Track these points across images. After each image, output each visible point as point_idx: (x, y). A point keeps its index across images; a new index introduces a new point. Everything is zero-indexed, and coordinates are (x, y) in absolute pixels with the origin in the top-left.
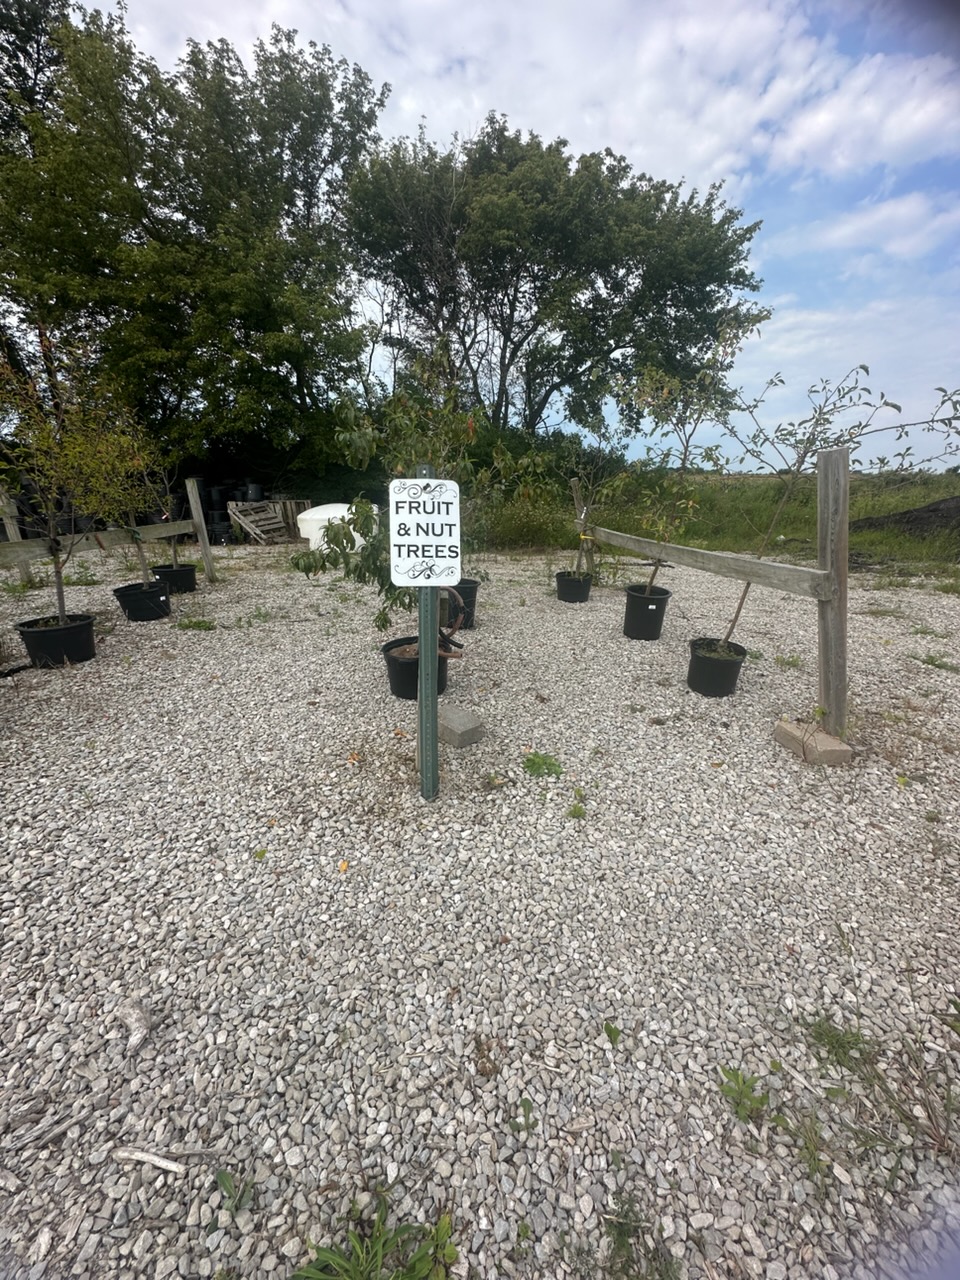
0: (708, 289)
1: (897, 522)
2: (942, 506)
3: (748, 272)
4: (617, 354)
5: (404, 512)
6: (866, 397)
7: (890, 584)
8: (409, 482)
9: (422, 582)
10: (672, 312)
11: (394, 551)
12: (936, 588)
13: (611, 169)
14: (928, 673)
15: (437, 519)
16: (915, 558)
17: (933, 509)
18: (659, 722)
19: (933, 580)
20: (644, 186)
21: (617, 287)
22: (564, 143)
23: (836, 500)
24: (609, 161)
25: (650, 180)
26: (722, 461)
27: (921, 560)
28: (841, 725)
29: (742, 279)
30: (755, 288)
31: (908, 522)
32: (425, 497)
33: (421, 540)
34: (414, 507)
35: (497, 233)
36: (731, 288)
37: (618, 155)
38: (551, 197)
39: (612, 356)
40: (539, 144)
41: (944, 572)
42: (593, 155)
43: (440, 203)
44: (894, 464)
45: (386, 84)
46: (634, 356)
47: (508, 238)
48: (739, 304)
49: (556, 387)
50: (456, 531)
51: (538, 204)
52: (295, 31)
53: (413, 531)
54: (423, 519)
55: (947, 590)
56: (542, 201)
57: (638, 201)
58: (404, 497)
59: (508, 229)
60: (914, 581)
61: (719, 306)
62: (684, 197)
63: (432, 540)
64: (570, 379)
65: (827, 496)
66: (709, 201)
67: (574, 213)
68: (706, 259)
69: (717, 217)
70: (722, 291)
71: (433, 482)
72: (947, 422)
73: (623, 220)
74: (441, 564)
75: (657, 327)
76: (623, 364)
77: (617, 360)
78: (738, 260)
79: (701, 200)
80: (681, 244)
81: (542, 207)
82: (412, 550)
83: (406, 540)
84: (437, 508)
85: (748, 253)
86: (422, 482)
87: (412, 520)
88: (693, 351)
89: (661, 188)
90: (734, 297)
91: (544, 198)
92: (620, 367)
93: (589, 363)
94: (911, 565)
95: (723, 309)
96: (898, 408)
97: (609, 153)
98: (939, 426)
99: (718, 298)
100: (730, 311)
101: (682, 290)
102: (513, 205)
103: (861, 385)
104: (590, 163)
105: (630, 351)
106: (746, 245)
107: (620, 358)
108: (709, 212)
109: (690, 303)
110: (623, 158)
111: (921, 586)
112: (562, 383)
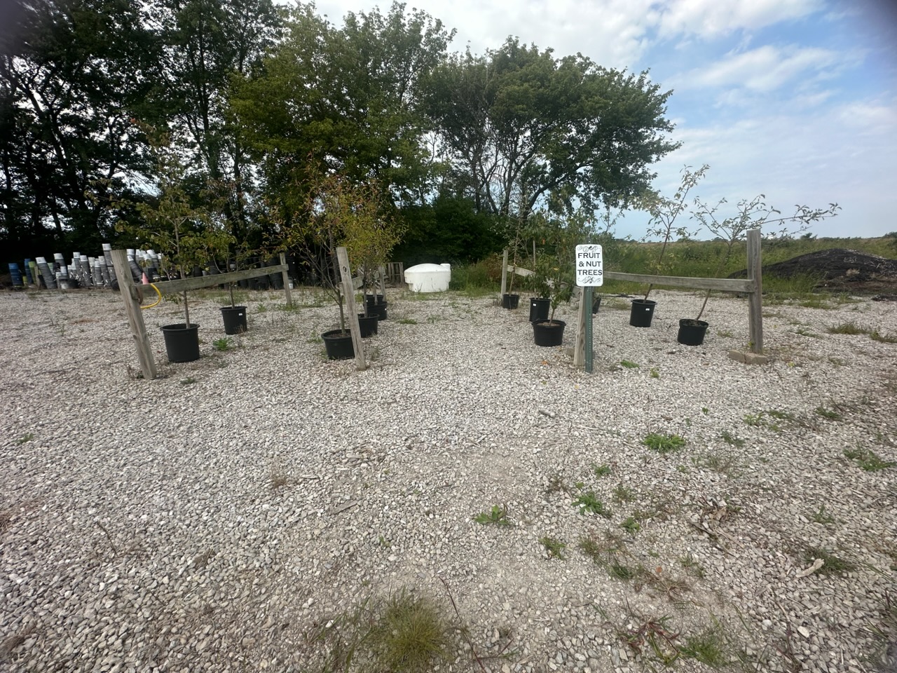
0: (640, 131)
1: (771, 270)
2: (800, 260)
3: (665, 120)
4: (581, 170)
5: (582, 257)
6: (764, 207)
7: (772, 303)
8: (583, 246)
9: (588, 284)
10: (617, 144)
11: (578, 272)
12: (800, 305)
13: (580, 64)
14: (798, 337)
15: (594, 260)
16: (784, 291)
17: (795, 262)
18: (672, 353)
19: (798, 301)
20: (601, 73)
21: (582, 131)
22: (552, 50)
23: (756, 250)
24: (579, 60)
25: (604, 69)
26: (687, 235)
27: (789, 291)
28: (761, 348)
29: (662, 125)
30: (670, 130)
31: (779, 270)
32: (590, 251)
33: (588, 268)
34: (586, 255)
35: (516, 107)
36: (655, 129)
37: (585, 56)
38: (546, 84)
39: (578, 171)
40: (536, 51)
41: (805, 297)
42: (570, 57)
43: (478, 88)
44: (779, 236)
45: (454, 29)
46: (592, 171)
47: (522, 109)
48: (660, 139)
49: (541, 191)
50: (601, 264)
51: (539, 88)
52: (405, 4)
53: (585, 265)
54: (589, 260)
55: (807, 306)
56: (541, 87)
57: (597, 81)
58: (582, 251)
59: (523, 104)
60: (785, 301)
61: (647, 141)
62: (626, 77)
63: (592, 268)
64: (551, 185)
65: (751, 248)
66: (641, 80)
67: (561, 94)
68: (638, 114)
69: (645, 89)
70: (649, 131)
71: (593, 246)
72: (801, 217)
73: (589, 95)
74: (596, 277)
75: (608, 154)
76: (586, 176)
77: (581, 174)
78: (659, 114)
79: (636, 79)
80: (621, 106)
81: (541, 90)
82: (585, 272)
83: (582, 268)
84: (594, 256)
85: (666, 109)
86: (589, 246)
87: (585, 260)
88: (630, 168)
89: (613, 73)
90: (658, 135)
91: (543, 85)
92: (583, 178)
93: (563, 175)
94: (784, 295)
95: (650, 142)
96: (779, 212)
97: (580, 55)
98: (798, 219)
99: (647, 136)
100: (654, 143)
101: (623, 132)
102: (526, 91)
103: (760, 202)
104: (568, 61)
105: (589, 168)
106: (663, 105)
107: (583, 172)
108: (641, 87)
109: (628, 139)
110: (588, 58)
111: (790, 304)
112: (544, 189)
